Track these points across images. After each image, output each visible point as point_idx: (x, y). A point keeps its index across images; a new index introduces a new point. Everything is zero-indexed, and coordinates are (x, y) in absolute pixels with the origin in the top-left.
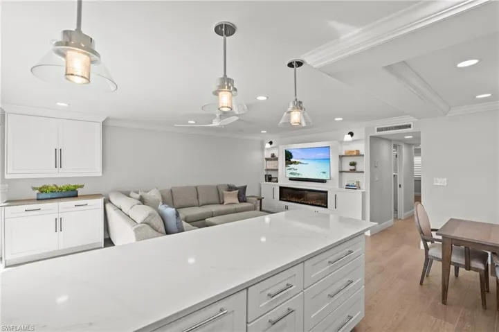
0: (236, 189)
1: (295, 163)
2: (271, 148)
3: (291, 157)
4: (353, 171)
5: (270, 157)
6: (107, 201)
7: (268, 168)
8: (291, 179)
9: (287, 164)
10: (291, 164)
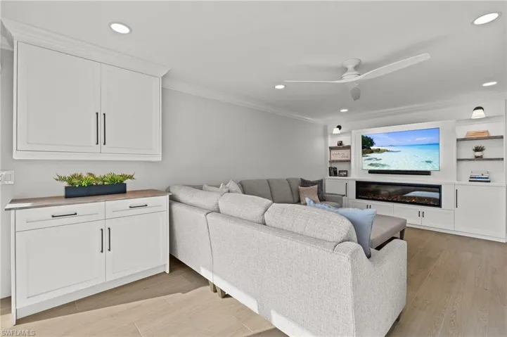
0: (313, 184)
1: (378, 151)
2: (341, 133)
3: (372, 144)
4: (478, 158)
5: (336, 145)
6: (173, 199)
7: (333, 158)
8: (371, 172)
9: (364, 153)
10: (372, 152)
